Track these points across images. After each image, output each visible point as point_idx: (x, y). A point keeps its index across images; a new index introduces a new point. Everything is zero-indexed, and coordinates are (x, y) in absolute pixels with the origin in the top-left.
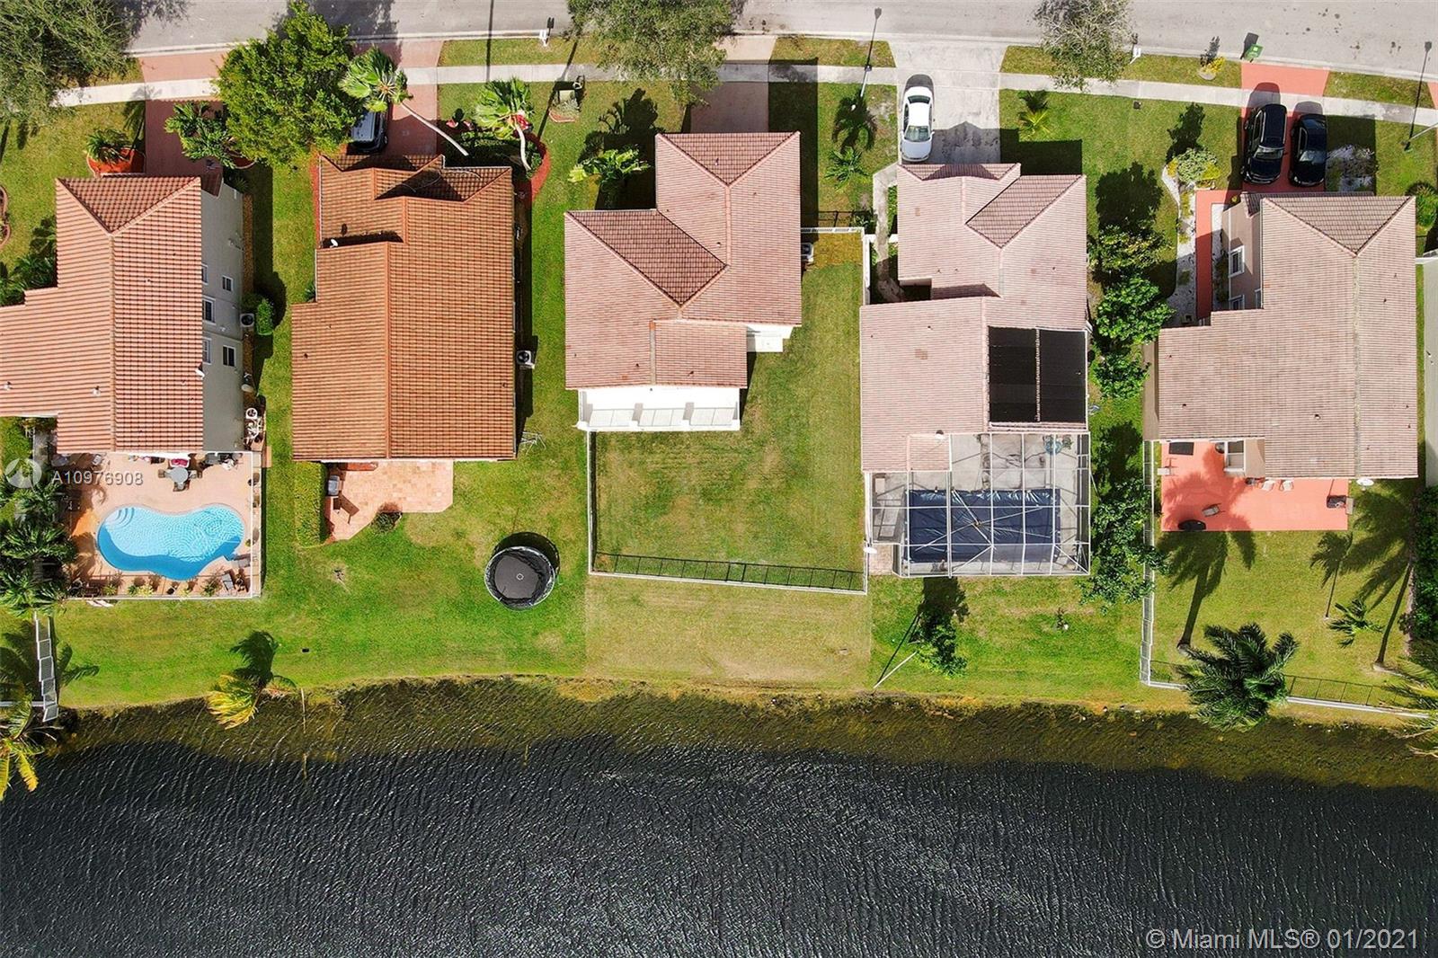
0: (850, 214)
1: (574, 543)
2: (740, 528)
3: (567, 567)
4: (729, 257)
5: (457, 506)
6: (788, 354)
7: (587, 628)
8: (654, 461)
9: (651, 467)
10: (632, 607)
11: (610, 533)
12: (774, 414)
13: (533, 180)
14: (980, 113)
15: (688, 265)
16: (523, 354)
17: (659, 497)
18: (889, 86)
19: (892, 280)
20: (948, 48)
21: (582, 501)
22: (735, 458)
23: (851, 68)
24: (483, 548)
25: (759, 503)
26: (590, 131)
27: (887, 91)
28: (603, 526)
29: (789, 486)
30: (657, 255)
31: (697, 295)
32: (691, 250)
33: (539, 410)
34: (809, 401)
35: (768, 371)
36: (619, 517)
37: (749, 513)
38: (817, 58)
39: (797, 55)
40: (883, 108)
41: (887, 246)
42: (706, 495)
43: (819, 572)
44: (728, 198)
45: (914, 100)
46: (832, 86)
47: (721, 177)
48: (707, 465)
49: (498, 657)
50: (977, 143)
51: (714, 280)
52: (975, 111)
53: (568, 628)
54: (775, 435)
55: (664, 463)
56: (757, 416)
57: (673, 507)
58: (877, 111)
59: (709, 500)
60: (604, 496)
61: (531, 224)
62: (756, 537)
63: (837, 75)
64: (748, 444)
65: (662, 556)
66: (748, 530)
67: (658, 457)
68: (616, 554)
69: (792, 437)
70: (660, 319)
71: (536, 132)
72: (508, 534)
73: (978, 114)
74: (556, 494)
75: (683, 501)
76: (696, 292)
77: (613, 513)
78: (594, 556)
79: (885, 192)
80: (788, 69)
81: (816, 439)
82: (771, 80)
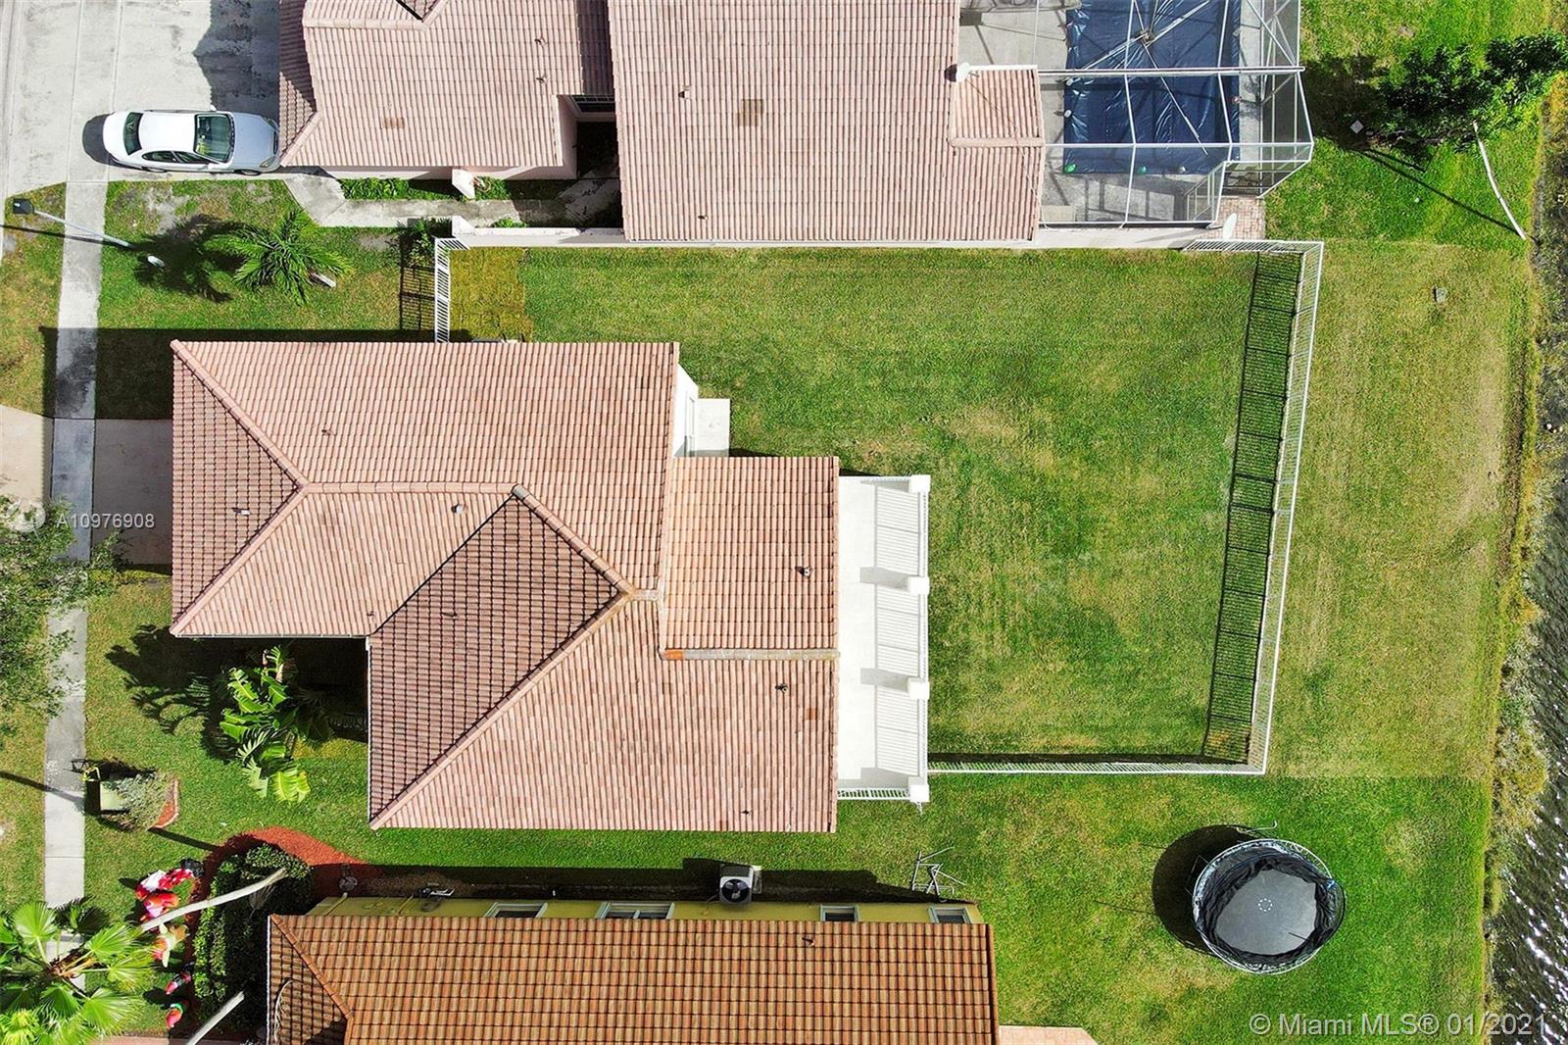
0: (407, 271)
1: (1178, 797)
2: (1147, 483)
3: (1237, 813)
4: (491, 488)
5: (1090, 1019)
6: (733, 388)
7: (1377, 773)
8: (985, 644)
9: (1001, 649)
10: (1332, 691)
11: (1157, 730)
12: (877, 416)
13: (311, 862)
14: (174, 27)
15: (511, 575)
16: (727, 892)
17: (1072, 635)
18: (109, 195)
19: (562, 195)
20: (24, 88)
21: (1079, 782)
22: (982, 490)
23: (65, 266)
24: (1190, 970)
25: (1088, 446)
26: (202, 752)
27: (118, 198)
28: (1140, 741)
29: (1048, 391)
30: (485, 641)
31: (592, 556)
32: (473, 568)
33: (861, 859)
34: (849, 352)
35: (775, 426)
36: (1118, 713)
37: (1115, 466)
38: (42, 329)
39: (31, 366)
40: (160, 208)
41: (482, 203)
42: (1068, 546)
43: (1255, 339)
44: (335, 488)
45: (133, 142)
46: (106, 301)
47: (277, 502)
48: (998, 545)
49: (1445, 943)
50: (243, 32)
51: (553, 520)
52: (170, 36)
53: (1375, 811)
54: (927, 414)
55: (992, 625)
56: (881, 449)
57: (1096, 609)
58: (165, 215)
59: (1080, 540)
60: (1067, 740)
61: (417, 867)
62: (1170, 455)
63: (82, 292)
64: (947, 465)
65: (1213, 632)
66: (1153, 469)
67: (977, 637)
68: (1206, 719)
69: (933, 383)
70: (656, 636)
71: (201, 855)
72: (1154, 922)
73: (176, 32)
74: (1059, 830)
75: (1082, 590)
76: (585, 560)
77: (1109, 722)
78: (1210, 761)
79: (356, 206)
80: (64, 383)
81: (937, 340)
82: (92, 413)
